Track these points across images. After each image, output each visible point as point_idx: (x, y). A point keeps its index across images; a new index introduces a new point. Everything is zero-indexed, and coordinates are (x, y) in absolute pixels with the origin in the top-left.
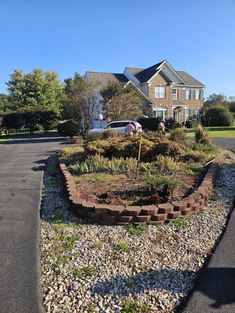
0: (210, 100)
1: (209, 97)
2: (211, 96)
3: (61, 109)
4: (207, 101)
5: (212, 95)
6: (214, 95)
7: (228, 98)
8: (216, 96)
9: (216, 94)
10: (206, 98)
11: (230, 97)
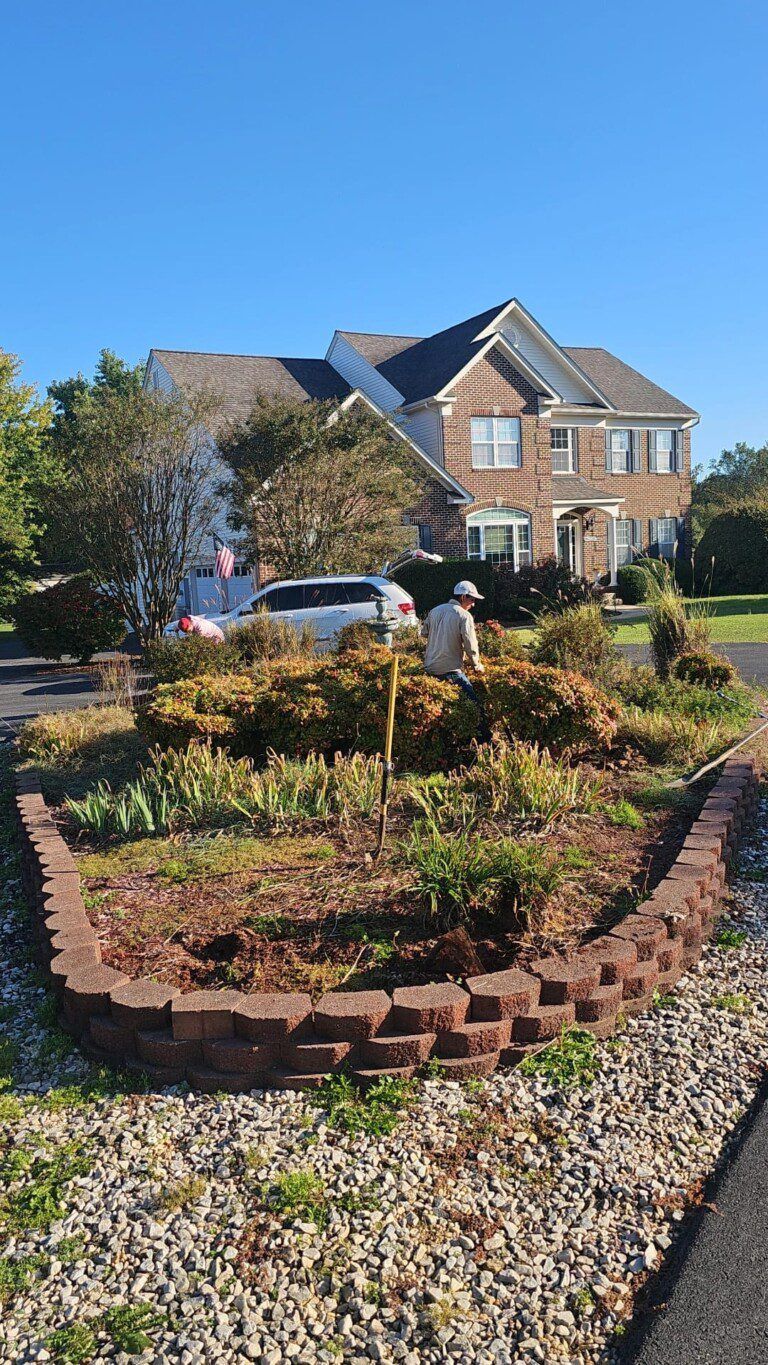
0: (723, 472)
2: (727, 455)
4: (712, 478)
5: (732, 449)
6: (741, 449)
8: (750, 453)
9: (749, 446)
10: (706, 464)
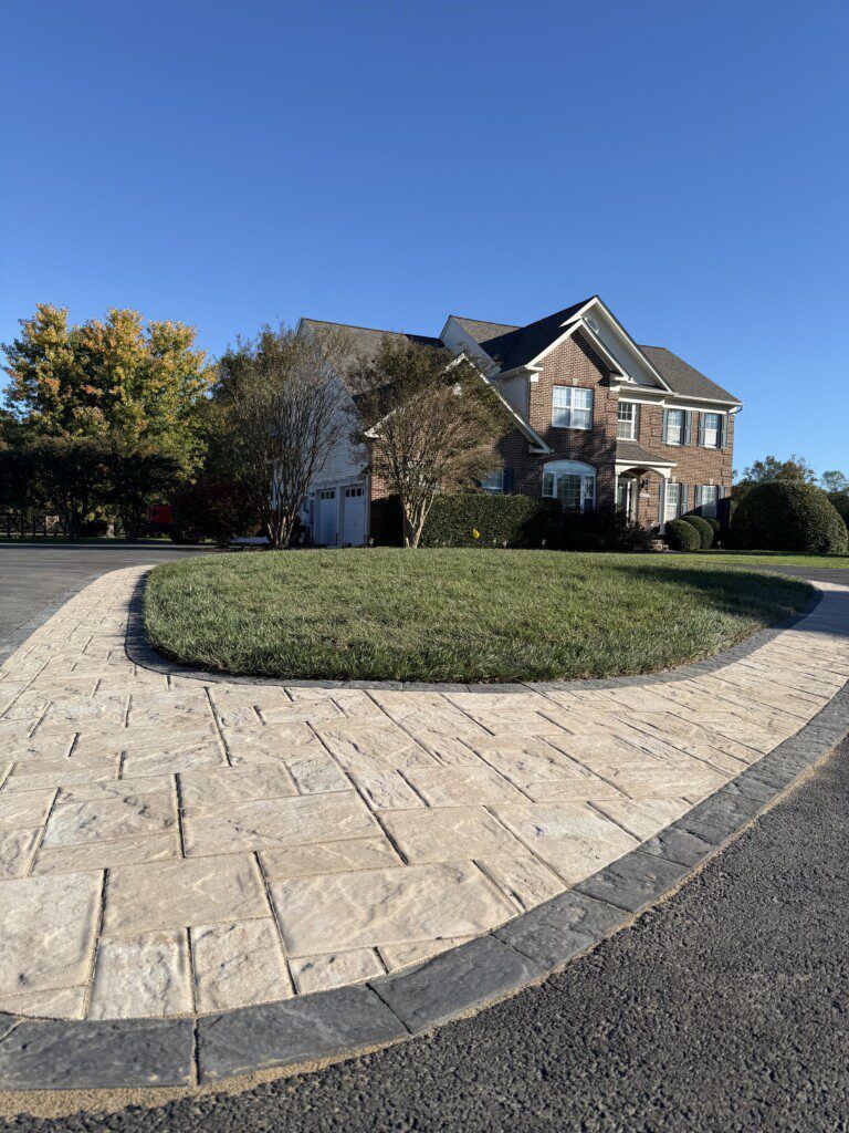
0: (753, 478)
1: (751, 466)
2: (758, 465)
3: (196, 459)
4: (745, 483)
5: (763, 460)
6: (771, 461)
7: (819, 475)
8: (778, 465)
9: (777, 460)
10: (741, 471)
11: (827, 475)
